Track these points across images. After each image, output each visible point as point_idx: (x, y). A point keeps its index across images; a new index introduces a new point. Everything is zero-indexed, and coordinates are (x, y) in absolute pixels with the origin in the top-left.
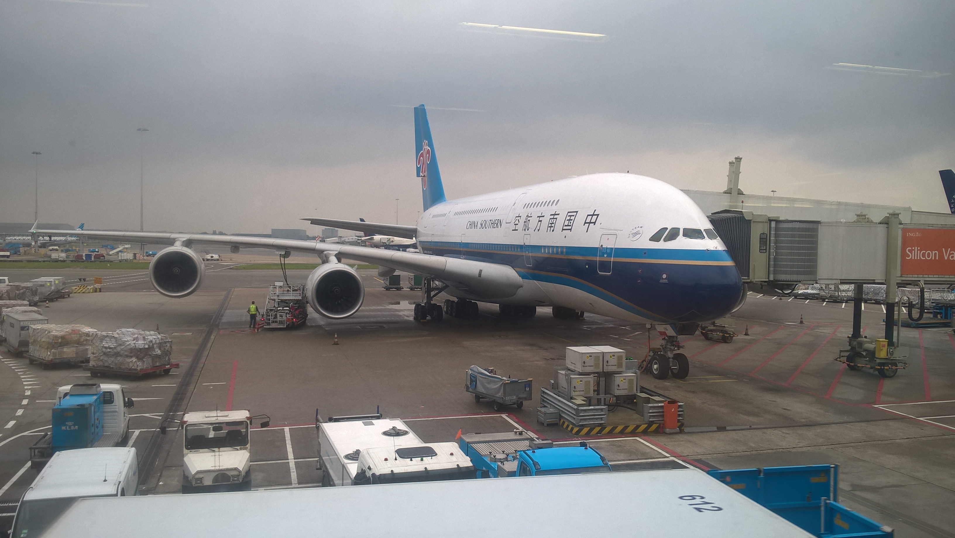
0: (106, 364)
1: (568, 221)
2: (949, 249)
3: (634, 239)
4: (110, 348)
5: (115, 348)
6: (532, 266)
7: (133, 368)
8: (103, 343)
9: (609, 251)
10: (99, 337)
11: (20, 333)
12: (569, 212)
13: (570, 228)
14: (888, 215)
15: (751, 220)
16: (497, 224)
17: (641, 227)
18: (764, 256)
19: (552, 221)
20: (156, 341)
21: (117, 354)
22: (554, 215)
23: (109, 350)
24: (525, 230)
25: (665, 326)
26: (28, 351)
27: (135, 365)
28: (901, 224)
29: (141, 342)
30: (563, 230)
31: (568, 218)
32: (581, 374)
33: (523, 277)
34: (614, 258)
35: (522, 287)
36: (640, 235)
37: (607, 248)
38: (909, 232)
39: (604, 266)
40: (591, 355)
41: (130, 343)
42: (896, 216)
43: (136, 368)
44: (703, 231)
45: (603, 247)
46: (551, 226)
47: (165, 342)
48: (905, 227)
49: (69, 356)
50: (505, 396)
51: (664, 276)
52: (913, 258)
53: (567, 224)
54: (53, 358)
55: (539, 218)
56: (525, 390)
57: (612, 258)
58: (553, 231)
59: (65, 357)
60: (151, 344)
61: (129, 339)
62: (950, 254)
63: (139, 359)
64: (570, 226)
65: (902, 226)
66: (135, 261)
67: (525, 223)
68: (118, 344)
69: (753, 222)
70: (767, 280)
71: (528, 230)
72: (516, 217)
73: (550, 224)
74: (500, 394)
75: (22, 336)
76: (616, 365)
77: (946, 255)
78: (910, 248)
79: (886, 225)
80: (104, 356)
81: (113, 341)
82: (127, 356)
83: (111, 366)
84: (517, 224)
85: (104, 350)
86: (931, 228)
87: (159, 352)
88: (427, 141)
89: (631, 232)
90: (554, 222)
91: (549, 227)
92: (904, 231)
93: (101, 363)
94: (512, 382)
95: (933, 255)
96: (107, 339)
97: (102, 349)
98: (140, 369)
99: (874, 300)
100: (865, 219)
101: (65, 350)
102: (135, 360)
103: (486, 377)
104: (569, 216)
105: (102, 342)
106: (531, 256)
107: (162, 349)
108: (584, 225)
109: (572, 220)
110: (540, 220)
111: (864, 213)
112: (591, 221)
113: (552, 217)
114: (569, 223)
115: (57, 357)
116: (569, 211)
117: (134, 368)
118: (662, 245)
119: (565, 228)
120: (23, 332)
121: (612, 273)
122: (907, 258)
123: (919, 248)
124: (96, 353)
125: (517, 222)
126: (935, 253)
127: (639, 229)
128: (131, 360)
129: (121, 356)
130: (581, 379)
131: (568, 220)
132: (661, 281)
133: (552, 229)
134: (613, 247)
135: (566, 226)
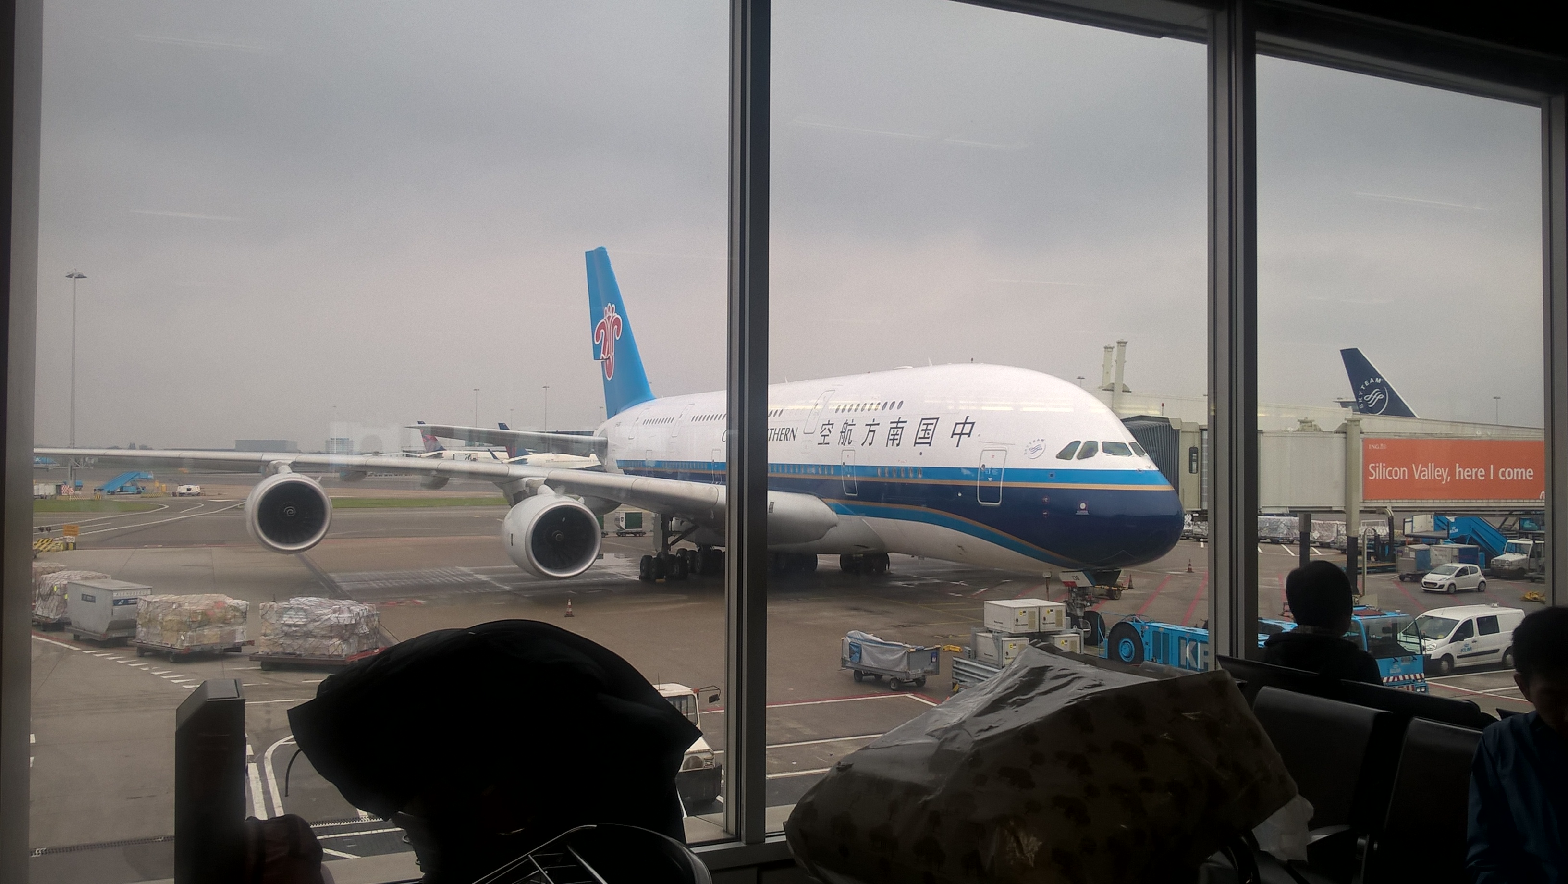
0: (289, 650)
1: (924, 432)
2: (1420, 465)
3: (1033, 456)
4: (296, 626)
5: (305, 625)
6: (856, 495)
7: (335, 653)
8: (285, 619)
9: (997, 473)
10: (275, 609)
11: (112, 610)
12: (923, 419)
13: (929, 441)
14: (1346, 422)
15: (1179, 430)
16: (786, 435)
17: (1042, 440)
18: (1195, 477)
19: (894, 431)
20: (363, 613)
21: (308, 635)
22: (898, 422)
23: (294, 629)
24: (843, 444)
25: (1076, 574)
26: (134, 637)
27: (340, 650)
28: (1362, 433)
29: (346, 615)
30: (916, 443)
31: (924, 427)
32: (1012, 635)
33: (839, 511)
34: (1005, 483)
35: (835, 525)
36: (1042, 451)
37: (992, 469)
38: (1371, 444)
39: (990, 493)
40: (1024, 610)
41: (329, 616)
42: (1357, 423)
43: (340, 653)
44: (1128, 445)
45: (986, 467)
46: (894, 438)
47: (373, 615)
48: (1367, 436)
49: (211, 642)
50: (909, 669)
51: (1083, 506)
52: (1377, 478)
53: (922, 436)
54: (189, 645)
55: (869, 427)
56: (932, 662)
57: (1001, 483)
58: (898, 445)
59: (205, 643)
60: (358, 618)
61: (326, 611)
62: (1421, 472)
63: (345, 640)
64: (928, 438)
65: (1362, 436)
66: (59, 498)
67: (843, 434)
68: (309, 620)
69: (1182, 432)
70: (1200, 509)
71: (849, 443)
72: (824, 425)
73: (892, 435)
74: (903, 667)
75: (114, 615)
76: (1054, 623)
77: (1417, 472)
78: (1374, 465)
79: (1343, 435)
80: (286, 638)
81: (301, 615)
82: (324, 637)
83: (298, 653)
84: (828, 435)
85: (286, 629)
86: (1397, 437)
87: (366, 629)
88: (613, 306)
89: (1027, 446)
90: (899, 433)
91: (891, 439)
92: (1366, 442)
93: (280, 649)
94: (918, 650)
95: (1401, 473)
96: (293, 612)
97: (281, 628)
98: (346, 655)
99: (1271, 538)
100: (1311, 426)
101: (206, 632)
102: (339, 642)
103: (878, 645)
104: (924, 424)
105: (282, 617)
106: (857, 481)
107: (370, 625)
108: (952, 437)
109: (930, 430)
110: (871, 429)
111: (1309, 419)
112: (962, 431)
113: (895, 425)
114: (926, 434)
115: (195, 643)
116: (924, 417)
117: (337, 654)
118: (1074, 464)
119: (918, 441)
120: (116, 608)
121: (1001, 504)
122: (1370, 478)
123: (1384, 465)
124: (270, 635)
125: (826, 432)
126: (1404, 471)
127: (1040, 443)
128: (331, 643)
129: (315, 637)
130: (1015, 642)
131: (923, 430)
132: (1078, 513)
133: (896, 442)
134: (1002, 467)
135: (920, 438)
